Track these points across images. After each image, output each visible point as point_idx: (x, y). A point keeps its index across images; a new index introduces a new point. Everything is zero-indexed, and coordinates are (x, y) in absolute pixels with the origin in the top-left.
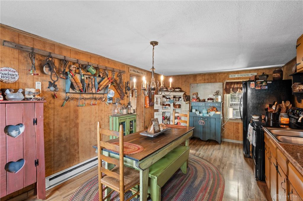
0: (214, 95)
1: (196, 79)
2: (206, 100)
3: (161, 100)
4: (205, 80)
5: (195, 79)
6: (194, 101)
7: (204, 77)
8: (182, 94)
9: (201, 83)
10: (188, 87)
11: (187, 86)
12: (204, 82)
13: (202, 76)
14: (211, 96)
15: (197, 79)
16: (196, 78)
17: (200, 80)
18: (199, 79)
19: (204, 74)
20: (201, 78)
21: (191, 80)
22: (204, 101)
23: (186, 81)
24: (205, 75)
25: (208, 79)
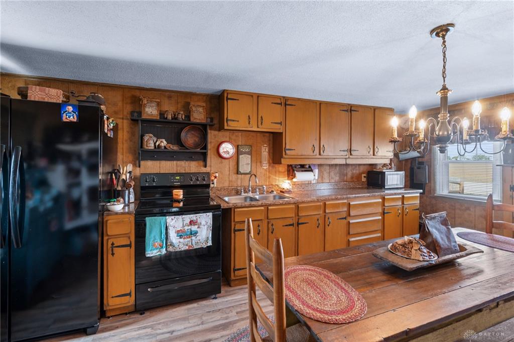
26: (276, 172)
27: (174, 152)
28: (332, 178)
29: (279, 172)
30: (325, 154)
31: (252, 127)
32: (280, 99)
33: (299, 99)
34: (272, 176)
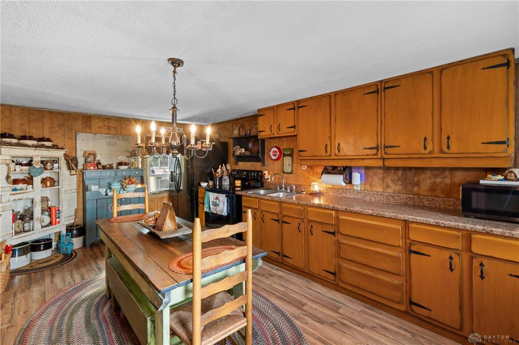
0: (128, 157)
1: (91, 125)
2: (115, 166)
3: (9, 168)
4: (109, 128)
5: (88, 124)
6: (92, 168)
7: (108, 123)
8: (59, 154)
9: (102, 134)
10: (71, 139)
11: (66, 136)
12: (107, 131)
13: (104, 120)
14: (123, 158)
15: (93, 124)
16: (90, 123)
17: (100, 128)
18: (96, 125)
19: (107, 117)
20: (101, 124)
21: (79, 125)
22: (111, 167)
23: (63, 125)
24: (109, 119)
25: (115, 128)
26: (314, 174)
27: (248, 156)
28: (388, 186)
29: (317, 173)
30: (341, 154)
31: (273, 134)
32: (294, 104)
33: (312, 98)
34: (310, 177)
